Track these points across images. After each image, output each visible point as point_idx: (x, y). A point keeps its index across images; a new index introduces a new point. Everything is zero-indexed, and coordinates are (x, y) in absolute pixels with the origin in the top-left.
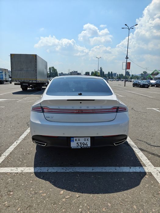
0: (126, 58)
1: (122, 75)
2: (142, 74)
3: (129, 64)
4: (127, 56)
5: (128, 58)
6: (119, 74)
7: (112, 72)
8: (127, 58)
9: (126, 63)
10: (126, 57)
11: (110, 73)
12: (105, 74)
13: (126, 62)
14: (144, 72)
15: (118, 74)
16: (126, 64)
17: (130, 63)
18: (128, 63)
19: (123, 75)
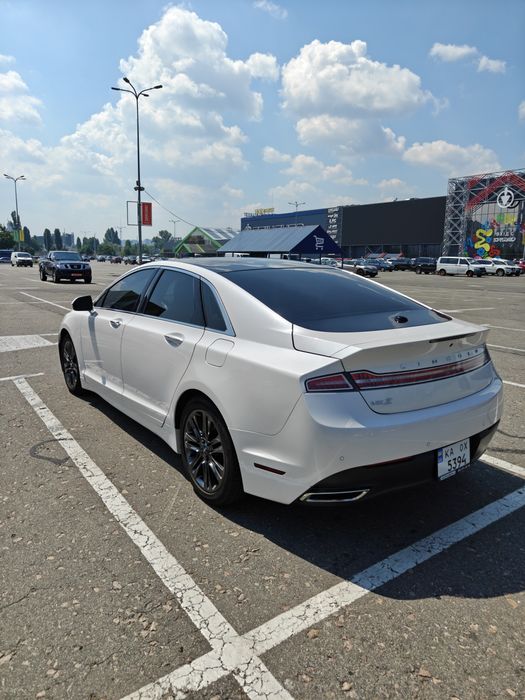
0: (136, 189)
1: (94, 241)
2: (156, 240)
3: (146, 208)
4: (138, 183)
5: (143, 189)
6: (85, 239)
7: (57, 231)
8: (139, 189)
9: (139, 205)
10: (136, 186)
11: (52, 232)
12: (32, 236)
13: (137, 200)
14: (161, 233)
15: (79, 240)
16: (139, 208)
17: (149, 205)
18: (144, 204)
19: (97, 241)
